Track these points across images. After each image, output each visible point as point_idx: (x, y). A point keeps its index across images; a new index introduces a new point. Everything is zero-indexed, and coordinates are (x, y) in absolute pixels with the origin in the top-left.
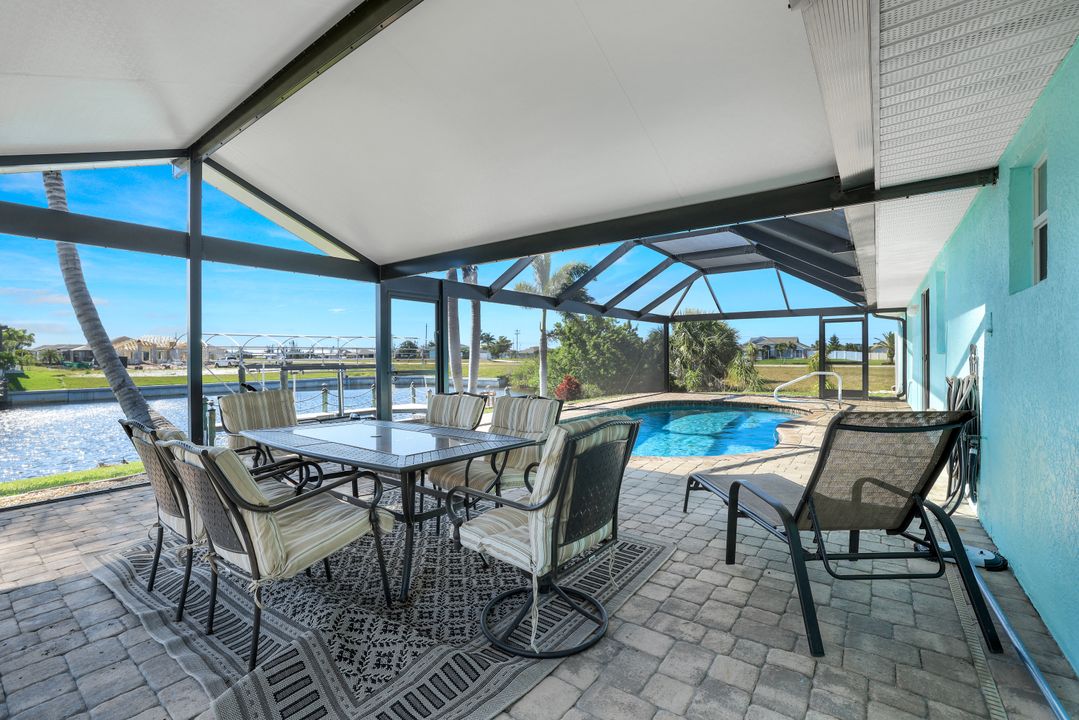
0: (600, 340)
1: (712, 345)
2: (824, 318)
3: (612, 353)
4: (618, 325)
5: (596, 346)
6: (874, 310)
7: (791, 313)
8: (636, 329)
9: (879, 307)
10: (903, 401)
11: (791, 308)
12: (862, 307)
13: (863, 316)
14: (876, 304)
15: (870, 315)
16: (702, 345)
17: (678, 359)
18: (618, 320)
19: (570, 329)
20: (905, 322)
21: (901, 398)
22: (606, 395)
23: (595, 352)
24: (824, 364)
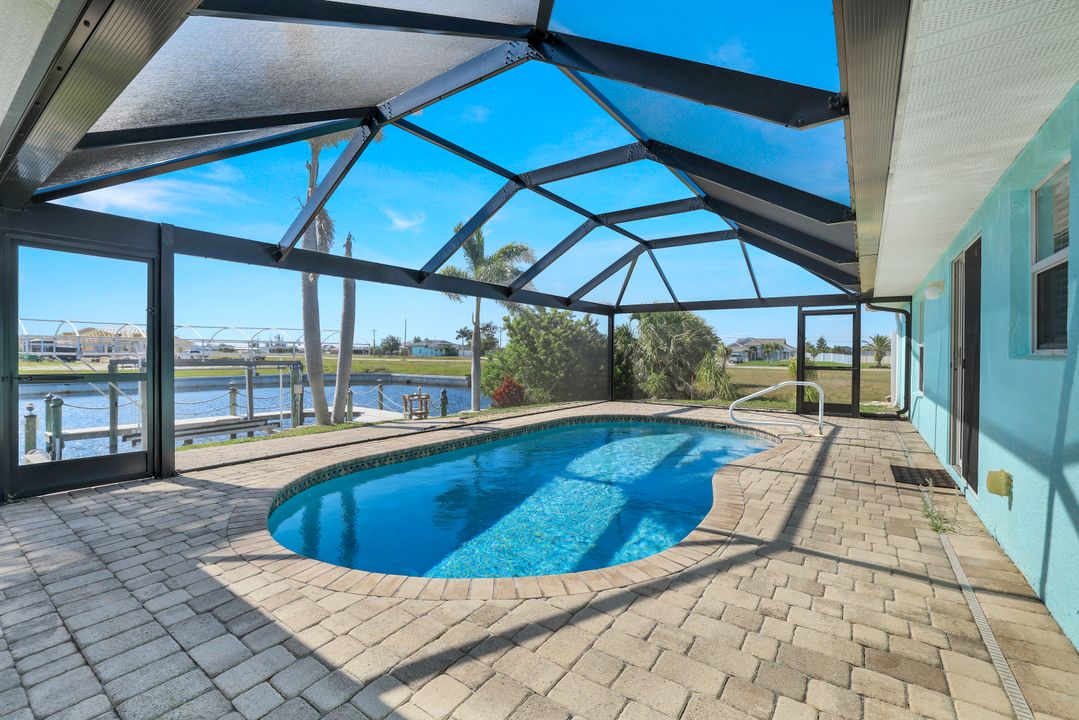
0: (551, 337)
1: (680, 344)
2: (804, 309)
3: (563, 352)
4: (575, 319)
5: (547, 343)
6: (869, 299)
7: (762, 302)
8: (596, 324)
9: (876, 294)
10: (905, 419)
11: (763, 296)
12: (854, 297)
13: (854, 307)
14: (871, 292)
15: (863, 306)
16: (668, 342)
17: (641, 360)
18: (575, 313)
19: (519, 324)
20: (909, 316)
21: (902, 416)
22: (553, 401)
23: (543, 351)
24: (803, 370)
